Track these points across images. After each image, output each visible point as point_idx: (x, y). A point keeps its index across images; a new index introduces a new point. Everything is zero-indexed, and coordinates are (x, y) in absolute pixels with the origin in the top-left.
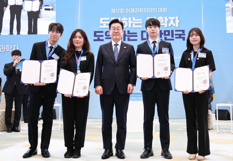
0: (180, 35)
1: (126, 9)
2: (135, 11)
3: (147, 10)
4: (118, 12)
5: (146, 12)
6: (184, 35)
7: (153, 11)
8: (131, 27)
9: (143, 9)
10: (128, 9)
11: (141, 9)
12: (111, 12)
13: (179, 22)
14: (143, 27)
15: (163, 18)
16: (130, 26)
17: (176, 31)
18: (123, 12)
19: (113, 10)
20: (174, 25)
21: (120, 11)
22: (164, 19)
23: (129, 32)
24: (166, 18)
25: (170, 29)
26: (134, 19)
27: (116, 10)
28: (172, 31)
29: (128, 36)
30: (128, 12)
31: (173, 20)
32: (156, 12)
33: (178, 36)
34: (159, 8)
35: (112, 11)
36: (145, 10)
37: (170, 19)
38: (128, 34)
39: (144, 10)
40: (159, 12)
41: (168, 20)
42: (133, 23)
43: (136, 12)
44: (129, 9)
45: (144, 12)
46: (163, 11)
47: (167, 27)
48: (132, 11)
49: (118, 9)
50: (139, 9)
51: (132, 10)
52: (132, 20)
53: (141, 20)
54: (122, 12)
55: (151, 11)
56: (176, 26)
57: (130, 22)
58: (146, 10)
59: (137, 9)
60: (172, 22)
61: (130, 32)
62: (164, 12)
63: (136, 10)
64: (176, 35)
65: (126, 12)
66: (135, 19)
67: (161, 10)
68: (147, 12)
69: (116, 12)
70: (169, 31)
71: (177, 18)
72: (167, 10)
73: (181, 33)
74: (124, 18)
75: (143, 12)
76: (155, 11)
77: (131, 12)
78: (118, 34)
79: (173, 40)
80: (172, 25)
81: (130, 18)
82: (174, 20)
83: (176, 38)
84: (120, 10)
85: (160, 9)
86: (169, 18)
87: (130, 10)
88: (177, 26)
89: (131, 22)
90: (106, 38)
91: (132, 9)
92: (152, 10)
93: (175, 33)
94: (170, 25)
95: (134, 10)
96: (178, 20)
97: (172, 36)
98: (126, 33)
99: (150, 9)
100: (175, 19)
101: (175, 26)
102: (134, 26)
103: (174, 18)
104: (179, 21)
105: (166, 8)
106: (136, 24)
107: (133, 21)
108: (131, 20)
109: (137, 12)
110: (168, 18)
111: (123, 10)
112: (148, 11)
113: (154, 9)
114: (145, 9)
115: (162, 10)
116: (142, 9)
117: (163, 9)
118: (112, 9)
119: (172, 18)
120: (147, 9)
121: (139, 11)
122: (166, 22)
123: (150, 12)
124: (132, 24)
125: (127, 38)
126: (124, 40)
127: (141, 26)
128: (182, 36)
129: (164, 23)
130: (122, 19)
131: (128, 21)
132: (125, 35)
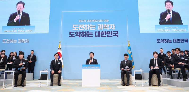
0: (115, 34)
1: (87, 20)
6: (118, 34)
15: (107, 25)
16: (89, 29)
17: (113, 32)
20: (112, 28)
22: (107, 26)
23: (88, 32)
24: (108, 25)
26: (91, 25)
29: (88, 34)
30: (88, 22)
33: (114, 34)
39: (96, 21)
42: (91, 27)
44: (89, 20)
47: (108, 29)
52: (90, 26)
53: (95, 26)
54: (84, 22)
55: (100, 21)
57: (89, 27)
60: (111, 27)
62: (107, 21)
64: (113, 34)
70: (109, 32)
71: (114, 25)
73: (116, 33)
76: (102, 21)
79: (112, 36)
81: (89, 25)
83: (113, 35)
85: (105, 20)
86: (110, 25)
88: (114, 29)
89: (90, 27)
90: (76, 36)
93: (113, 33)
94: (110, 29)
95: (91, 21)
97: (112, 35)
98: (87, 33)
102: (91, 29)
103: (112, 25)
104: (115, 27)
106: (92, 28)
107: (91, 26)
111: (85, 20)
112: (99, 21)
119: (111, 25)
121: (94, 21)
122: (108, 27)
124: (90, 28)
125: (87, 35)
126: (86, 36)
127: (95, 29)
128: (117, 34)
129: (107, 27)
130: (85, 25)
131: (88, 26)
132: (86, 34)
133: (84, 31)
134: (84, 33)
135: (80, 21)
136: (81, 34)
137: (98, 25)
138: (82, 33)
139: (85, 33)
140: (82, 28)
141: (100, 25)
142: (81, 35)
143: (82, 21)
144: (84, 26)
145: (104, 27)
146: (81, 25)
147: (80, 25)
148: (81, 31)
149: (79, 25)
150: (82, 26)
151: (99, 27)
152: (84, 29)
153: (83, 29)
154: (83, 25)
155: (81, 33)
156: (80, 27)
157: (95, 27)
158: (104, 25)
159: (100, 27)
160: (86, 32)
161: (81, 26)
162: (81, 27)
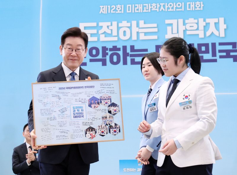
0: (228, 52)
1: (128, 6)
2: (143, 9)
3: (166, 7)
4: (112, 12)
5: (164, 10)
7: (176, 8)
8: (136, 39)
9: (158, 6)
10: (130, 6)
11: (154, 5)
12: (100, 13)
13: (226, 28)
14: (158, 37)
15: (196, 21)
16: (134, 37)
17: (221, 44)
18: (121, 10)
19: (103, 8)
20: (216, 33)
21: (115, 10)
22: (197, 23)
23: (132, 48)
24: (201, 20)
25: (210, 42)
26: (141, 23)
27: (108, 8)
28: (214, 45)
29: (131, 56)
30: (130, 11)
31: (215, 23)
32: (183, 10)
33: (224, 54)
34: (188, 3)
35: (101, 10)
36: (162, 8)
37: (209, 23)
38: (131, 51)
40: (188, 9)
41: (205, 25)
42: (141, 31)
43: (145, 11)
44: (133, 5)
45: (161, 10)
46: (195, 7)
47: (203, 37)
48: (138, 10)
49: (112, 7)
50: (151, 6)
51: (138, 8)
52: (138, 25)
53: (155, 25)
54: (119, 12)
55: (172, 8)
56: (221, 36)
57: (135, 29)
58: (164, 6)
59: (147, 5)
60: (212, 29)
61: (136, 48)
62: (198, 9)
63: (145, 8)
64: (220, 51)
65: (128, 11)
66: (145, 23)
67: (191, 6)
68: (166, 10)
69: (109, 12)
70: (207, 45)
71: (222, 20)
72: (202, 5)
73: (230, 47)
74: (123, 22)
75: (158, 11)
76: (181, 8)
77: (136, 11)
78: (76, 58)
79: (215, 61)
80: (212, 33)
81: (134, 23)
82: (217, 25)
83: (221, 57)
84: (116, 7)
85: (189, 5)
86: (208, 20)
87: (135, 7)
88: (222, 34)
89: (137, 29)
90: (91, 61)
91: (137, 5)
92: (175, 6)
93: (218, 48)
94: (208, 33)
95: (141, 8)
96: (225, 24)
97: (214, 54)
98: (128, 50)
99: (171, 5)
100: (217, 22)
101: (218, 35)
102: (142, 37)
103: (216, 20)
104: (225, 26)
105: (202, 3)
106: (146, 34)
107: (140, 27)
108: (137, 27)
109: (148, 11)
110: (204, 21)
111: (121, 7)
112: (168, 8)
113: (179, 5)
114: (162, 4)
115: (193, 6)
116: (156, 6)
117: (195, 4)
118: (101, 7)
119: (212, 21)
120: (166, 4)
121: (151, 9)
122: (201, 27)
123: (171, 10)
124: (138, 33)
125: (129, 59)
126: (125, 63)
127: (155, 37)
128: (232, 54)
129: (198, 29)
130: (120, 25)
131: (130, 28)
132: (126, 55)
133: (120, 46)
134: (119, 49)
135: (103, 10)
136: (107, 54)
137: (167, 22)
138: (111, 50)
139: (121, 53)
140: (111, 35)
141: (174, 22)
142: (108, 58)
143: (111, 9)
144: (118, 28)
145: (188, 28)
146: (109, 24)
147: (104, 24)
148: (109, 46)
149: (101, 24)
150: (110, 28)
151: (169, 28)
152: (119, 39)
153: (116, 39)
154: (115, 23)
155: (110, 53)
156: (105, 29)
157: (156, 30)
158: (187, 21)
159: (175, 31)
160: (125, 48)
161: (108, 27)
162: (109, 32)
